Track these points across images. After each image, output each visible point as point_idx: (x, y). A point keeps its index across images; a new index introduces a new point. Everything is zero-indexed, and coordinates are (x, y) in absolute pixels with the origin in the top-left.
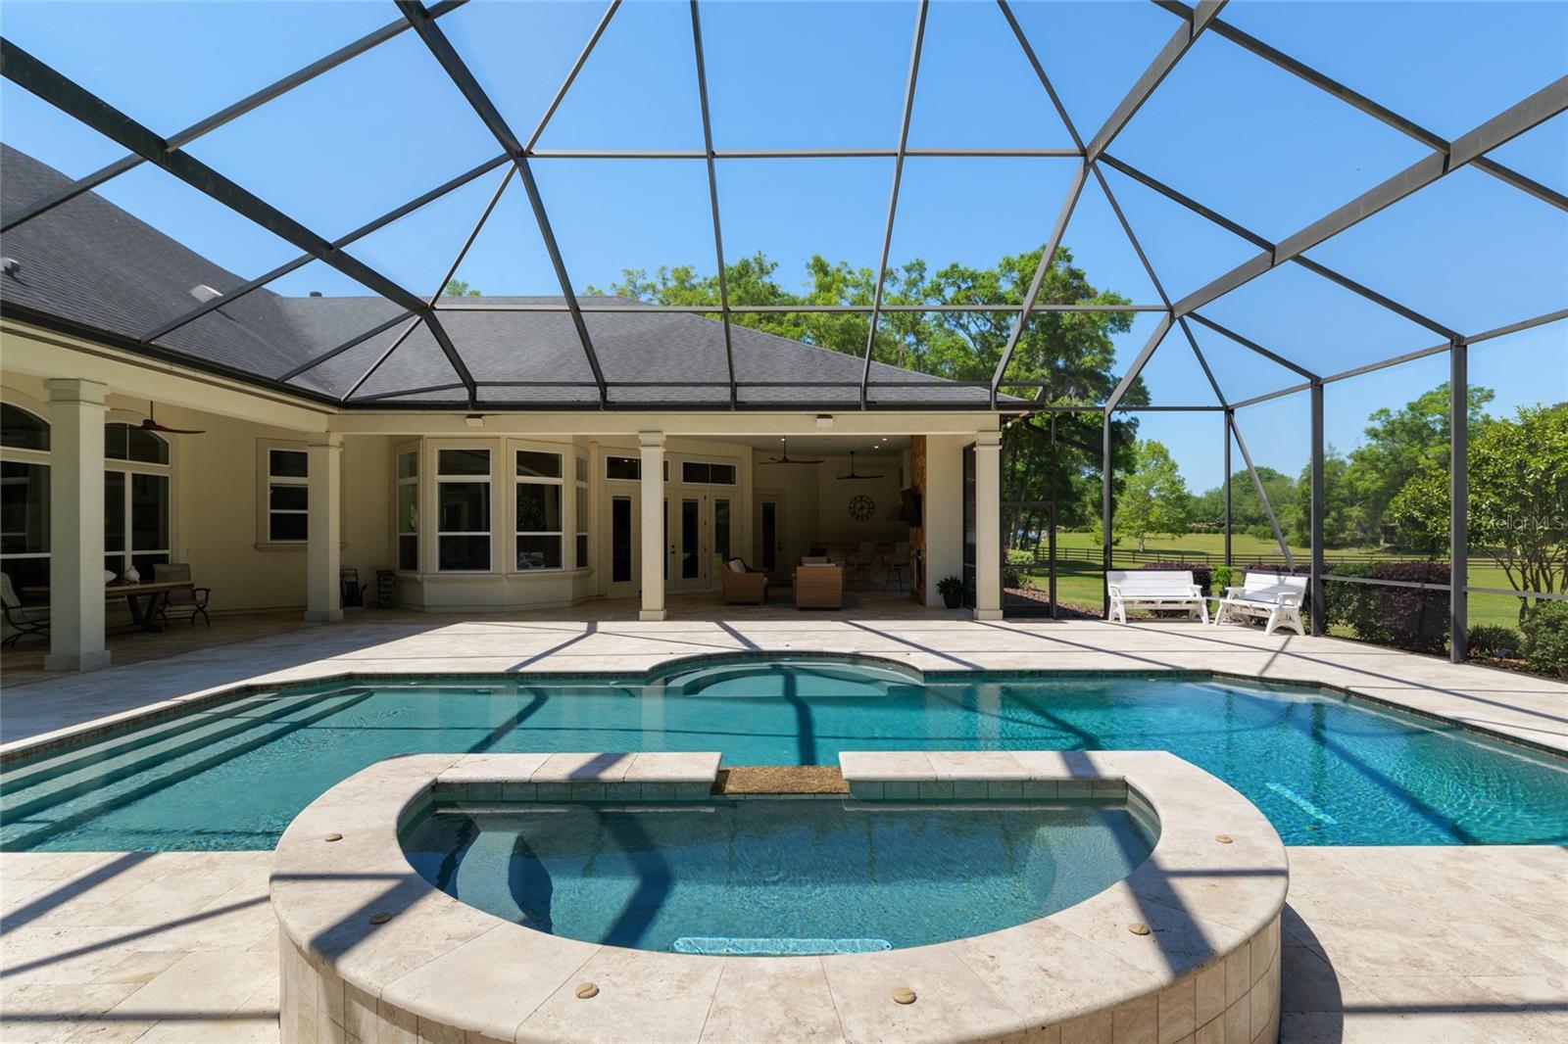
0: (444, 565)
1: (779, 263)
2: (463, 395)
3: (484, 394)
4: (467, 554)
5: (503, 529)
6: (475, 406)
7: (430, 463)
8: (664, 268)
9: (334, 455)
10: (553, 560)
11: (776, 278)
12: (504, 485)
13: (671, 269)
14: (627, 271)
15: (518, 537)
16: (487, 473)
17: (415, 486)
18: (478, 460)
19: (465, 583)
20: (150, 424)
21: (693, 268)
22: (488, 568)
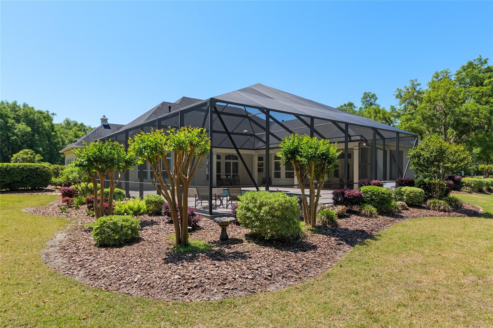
0: (275, 177)
5: (283, 171)
15: (285, 172)
19: (277, 180)
22: (280, 178)
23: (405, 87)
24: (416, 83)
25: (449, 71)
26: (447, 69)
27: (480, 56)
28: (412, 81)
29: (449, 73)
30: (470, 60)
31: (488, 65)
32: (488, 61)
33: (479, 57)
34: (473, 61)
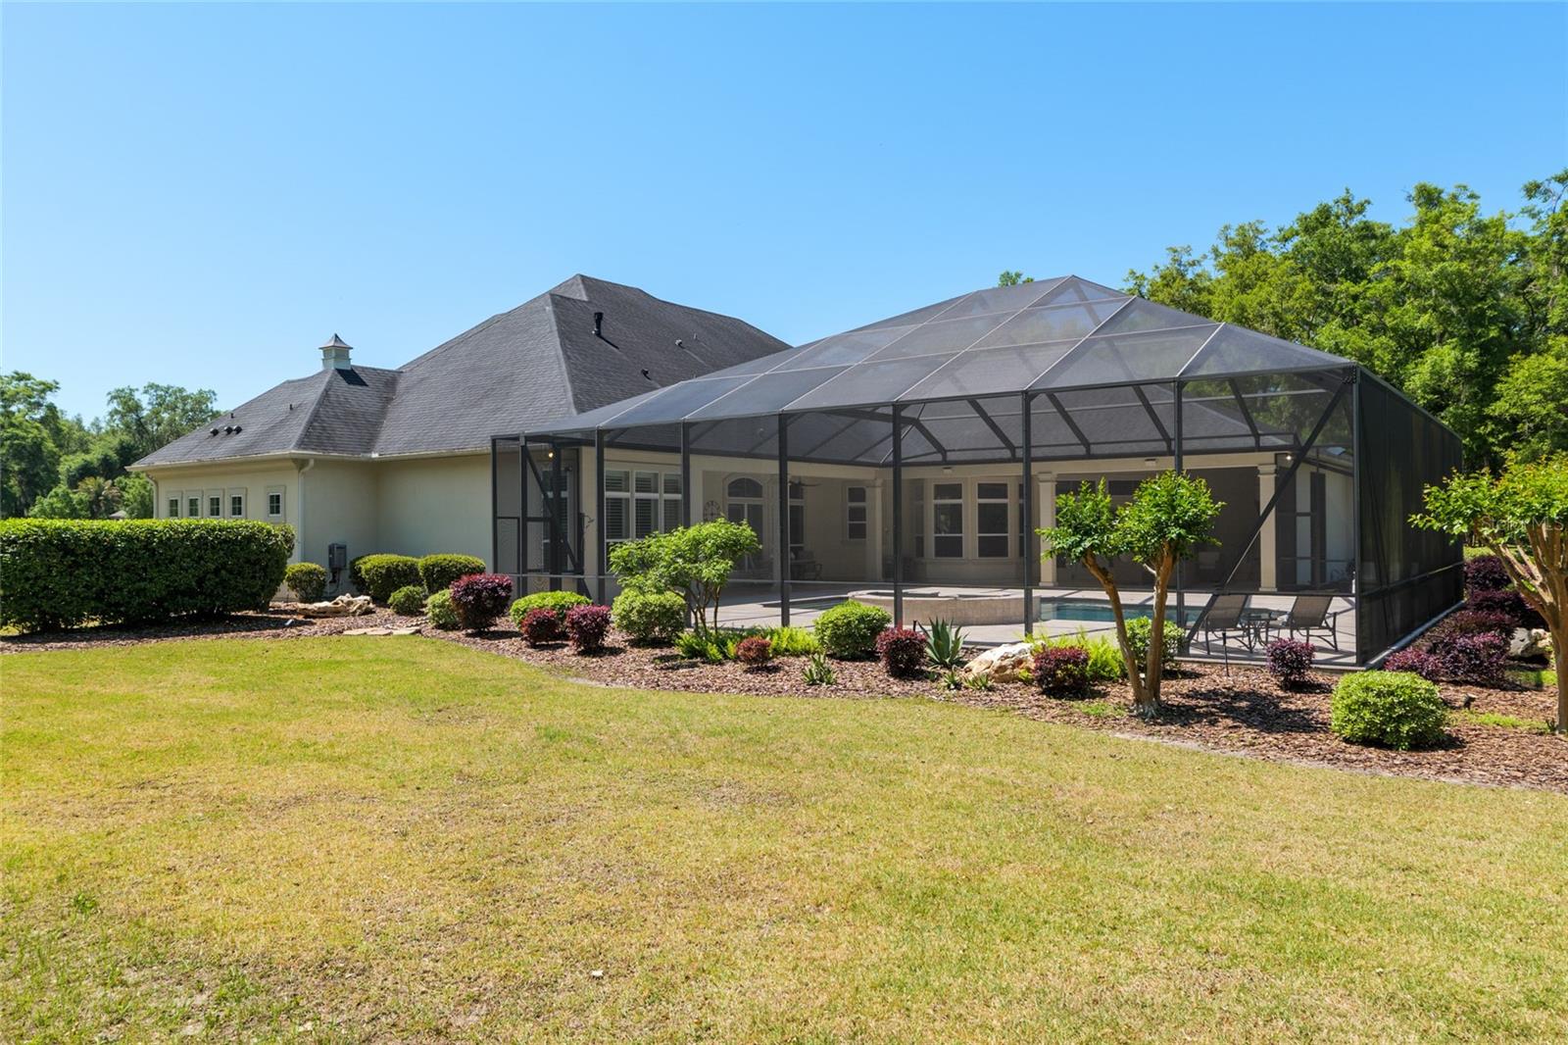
0: (938, 554)
1: (1372, 201)
2: (938, 457)
3: (951, 456)
4: (950, 548)
5: (971, 534)
6: (946, 463)
7: (930, 491)
8: (1227, 228)
9: (878, 491)
10: (1003, 552)
11: (1373, 216)
12: (970, 505)
13: (1236, 227)
14: (1171, 248)
15: (979, 537)
16: (960, 498)
17: (922, 507)
18: (955, 490)
19: (948, 564)
20: (800, 483)
21: (1262, 222)
22: (961, 556)
23: (1157, 267)
24: (1185, 259)
25: (1261, 228)
26: (1258, 221)
27: (1348, 192)
28: (1175, 251)
29: (1262, 233)
30: (1324, 202)
31: (1364, 219)
32: (1368, 207)
33: (1344, 195)
34: (1331, 203)
